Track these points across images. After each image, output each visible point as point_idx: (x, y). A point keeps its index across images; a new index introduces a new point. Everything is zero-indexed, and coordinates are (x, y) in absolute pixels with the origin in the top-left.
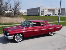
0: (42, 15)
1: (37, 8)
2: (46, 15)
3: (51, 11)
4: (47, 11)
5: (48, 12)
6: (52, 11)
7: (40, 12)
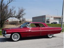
0: (47, 23)
1: (43, 16)
2: (52, 23)
3: (57, 19)
4: (52, 19)
5: (54, 20)
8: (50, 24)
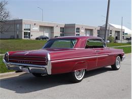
3: (46, 30)
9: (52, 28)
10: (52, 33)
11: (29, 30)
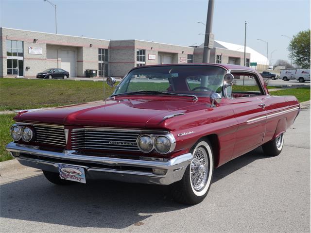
6: (71, 55)
7: (5, 54)
8: (29, 83)
9: (78, 50)
10: (79, 61)
11: (21, 55)
